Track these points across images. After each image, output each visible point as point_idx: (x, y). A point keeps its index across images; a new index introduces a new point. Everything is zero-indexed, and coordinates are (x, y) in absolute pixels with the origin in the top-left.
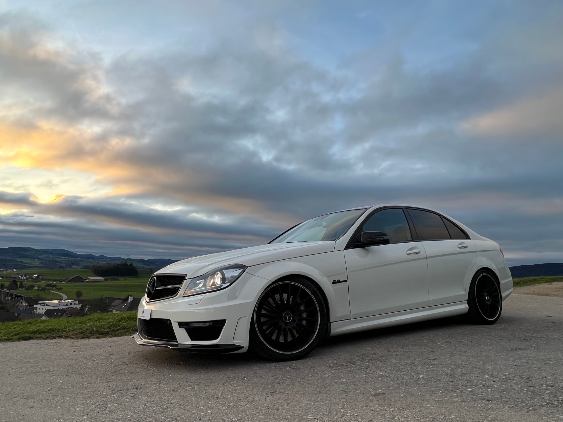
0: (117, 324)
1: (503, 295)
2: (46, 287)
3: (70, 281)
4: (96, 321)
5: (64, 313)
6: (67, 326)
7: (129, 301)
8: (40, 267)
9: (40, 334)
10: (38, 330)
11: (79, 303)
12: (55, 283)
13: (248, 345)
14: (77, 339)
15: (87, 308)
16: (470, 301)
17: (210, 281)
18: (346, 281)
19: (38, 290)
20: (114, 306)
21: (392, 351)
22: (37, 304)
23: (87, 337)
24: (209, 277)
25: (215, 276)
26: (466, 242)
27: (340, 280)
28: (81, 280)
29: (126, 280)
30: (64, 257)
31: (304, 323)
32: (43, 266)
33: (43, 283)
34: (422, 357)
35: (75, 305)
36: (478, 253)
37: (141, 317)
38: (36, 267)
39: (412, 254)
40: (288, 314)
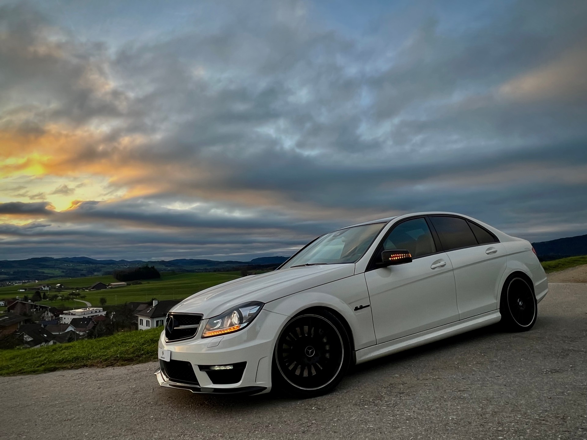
0: (140, 348)
1: (538, 297)
2: (69, 296)
3: (93, 288)
4: (120, 345)
5: (90, 321)
6: (91, 353)
7: (154, 306)
8: (62, 276)
9: (65, 363)
10: (63, 359)
11: (104, 310)
12: (78, 291)
13: (271, 385)
14: (102, 368)
15: (113, 315)
16: (503, 309)
17: (227, 321)
18: (369, 306)
19: (62, 300)
20: (140, 311)
21: (421, 379)
22: (62, 314)
23: (112, 365)
24: (226, 317)
25: (232, 315)
26: (495, 246)
27: (362, 306)
28: (104, 286)
29: (148, 283)
30: (85, 265)
31: (328, 355)
32: (64, 275)
33: (66, 293)
34: (452, 388)
35: (100, 312)
36: (508, 257)
37: (161, 357)
38: (57, 277)
39: (437, 268)
40: (310, 349)
